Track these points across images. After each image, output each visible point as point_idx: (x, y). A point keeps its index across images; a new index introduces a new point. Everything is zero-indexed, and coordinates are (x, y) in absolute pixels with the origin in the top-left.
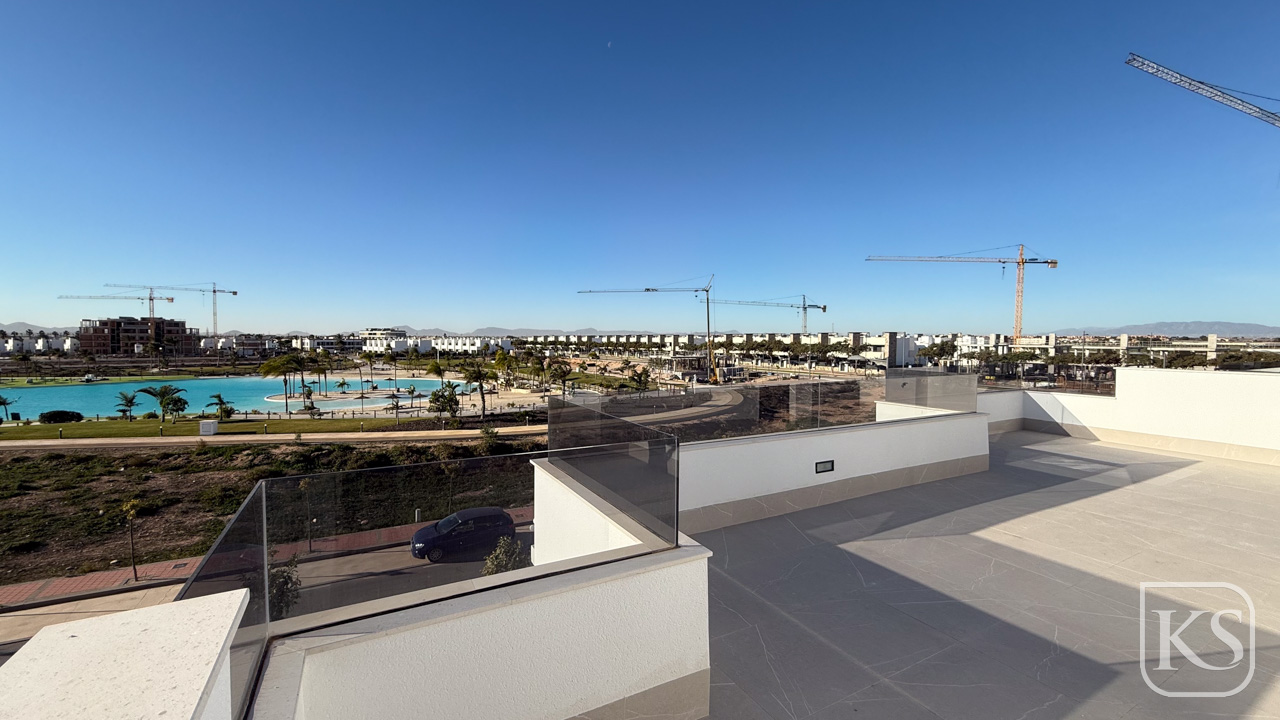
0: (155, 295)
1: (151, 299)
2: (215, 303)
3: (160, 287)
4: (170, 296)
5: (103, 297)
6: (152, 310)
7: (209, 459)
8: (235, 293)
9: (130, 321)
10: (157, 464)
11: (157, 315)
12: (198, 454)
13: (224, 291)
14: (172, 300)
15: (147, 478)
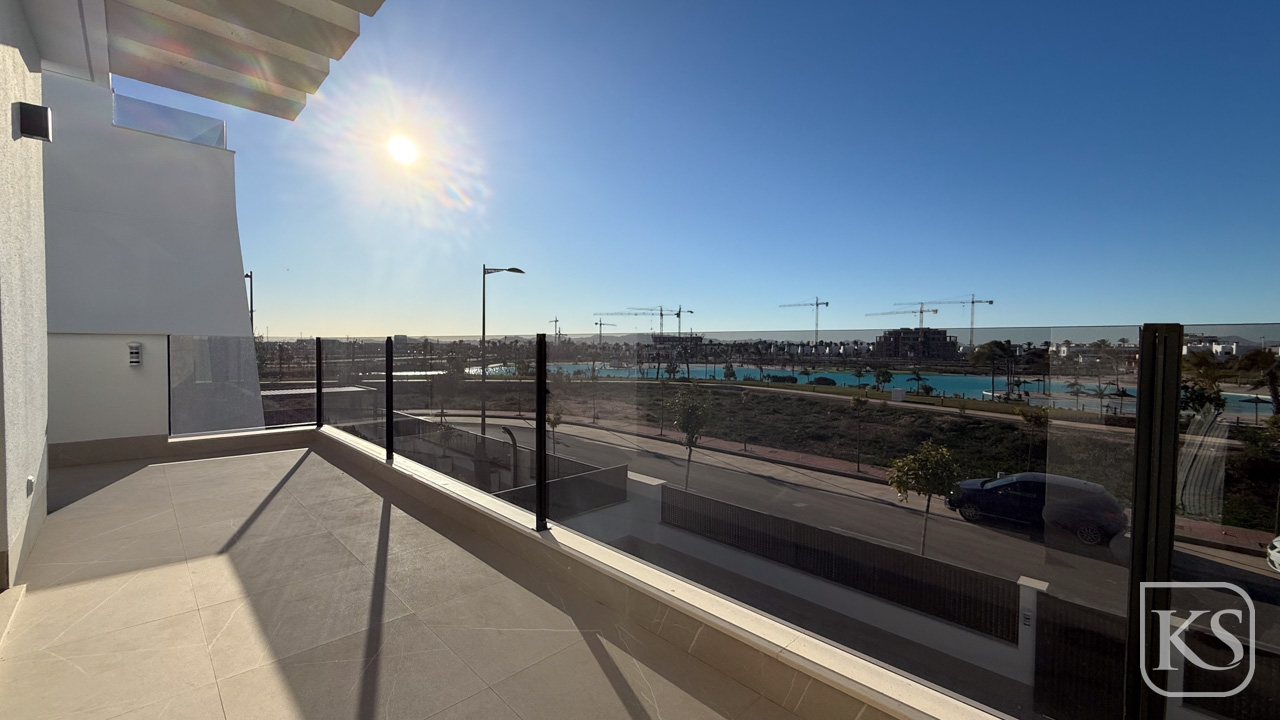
0: (925, 308)
1: (921, 312)
2: (972, 314)
3: (930, 303)
4: (934, 309)
5: (891, 313)
6: (921, 321)
7: (883, 416)
8: (991, 302)
9: (907, 331)
10: (849, 413)
11: (925, 326)
12: (878, 411)
13: (981, 302)
14: (936, 311)
15: (836, 419)
